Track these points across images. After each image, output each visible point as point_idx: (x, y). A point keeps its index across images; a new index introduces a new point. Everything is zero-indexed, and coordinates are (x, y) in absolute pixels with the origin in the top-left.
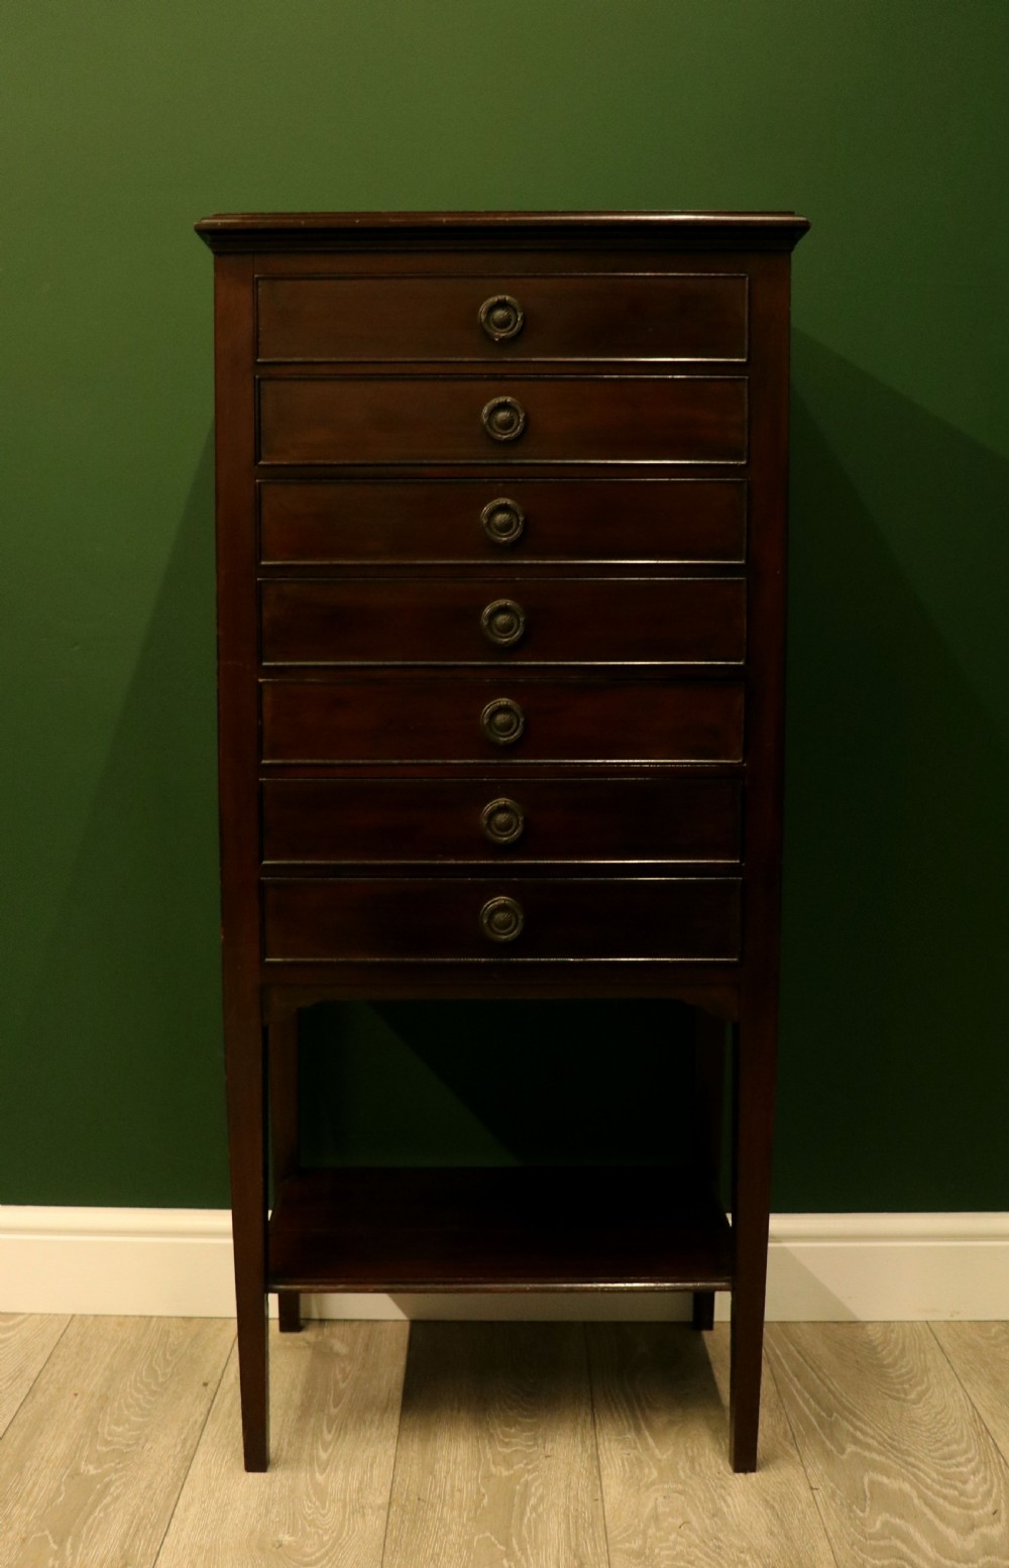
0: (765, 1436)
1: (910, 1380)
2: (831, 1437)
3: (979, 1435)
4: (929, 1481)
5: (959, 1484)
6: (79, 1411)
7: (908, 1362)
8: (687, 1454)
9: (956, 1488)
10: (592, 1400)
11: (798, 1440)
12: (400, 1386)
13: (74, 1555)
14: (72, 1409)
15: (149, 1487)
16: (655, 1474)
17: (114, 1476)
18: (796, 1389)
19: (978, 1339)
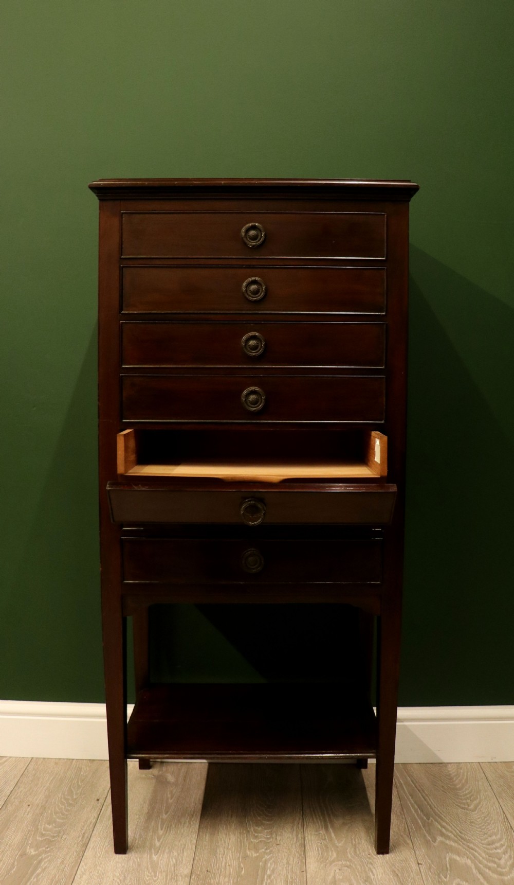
0: (394, 832)
1: (470, 797)
2: (429, 832)
3: (507, 830)
4: (481, 858)
5: (496, 860)
6: (30, 815)
7: (469, 787)
8: (352, 843)
9: (495, 863)
10: (302, 810)
11: (411, 833)
12: (201, 802)
14: (26, 814)
15: (62, 862)
16: (335, 855)
17: (44, 856)
18: (411, 803)
19: (506, 772)
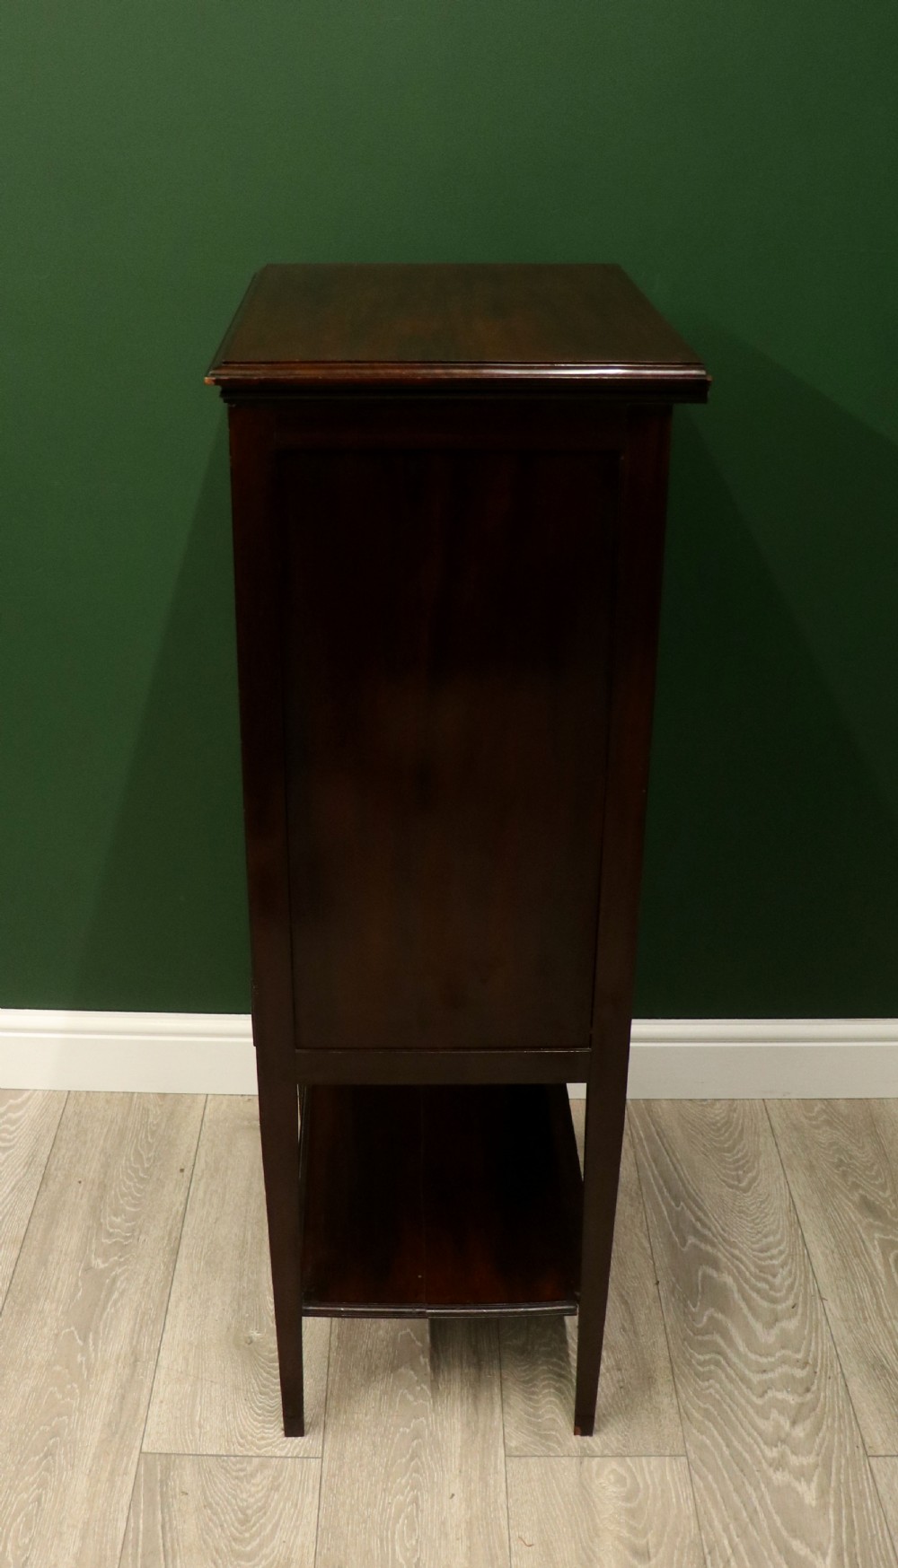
1: (743, 1166)
2: (678, 1227)
3: (791, 1226)
4: (747, 1273)
5: (770, 1278)
6: (84, 1200)
7: (744, 1145)
9: (767, 1282)
13: (95, 1350)
14: (79, 1197)
15: (146, 1280)
17: (119, 1270)
18: (653, 1176)
19: (803, 1119)
